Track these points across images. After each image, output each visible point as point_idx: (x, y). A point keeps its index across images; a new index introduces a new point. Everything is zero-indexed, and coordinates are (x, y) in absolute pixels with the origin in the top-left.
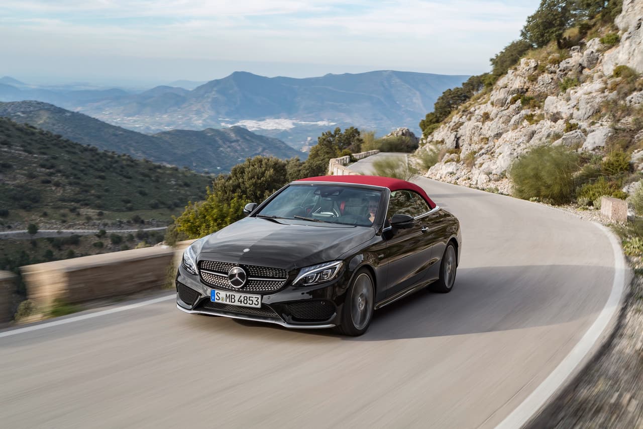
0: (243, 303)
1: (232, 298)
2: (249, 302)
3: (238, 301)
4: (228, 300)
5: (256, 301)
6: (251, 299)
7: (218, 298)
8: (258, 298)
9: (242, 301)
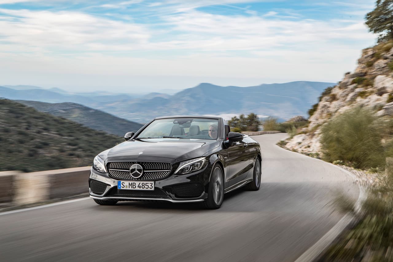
0: (141, 188)
1: (133, 185)
2: (145, 187)
3: (138, 187)
4: (130, 187)
5: (151, 186)
6: (147, 184)
7: (123, 186)
8: (152, 184)
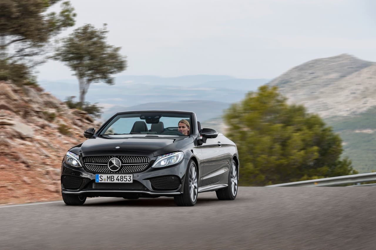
0: (120, 181)
1: (112, 178)
2: (124, 179)
3: (117, 180)
4: (109, 180)
5: (130, 178)
6: (125, 177)
7: (101, 180)
9: (120, 179)
